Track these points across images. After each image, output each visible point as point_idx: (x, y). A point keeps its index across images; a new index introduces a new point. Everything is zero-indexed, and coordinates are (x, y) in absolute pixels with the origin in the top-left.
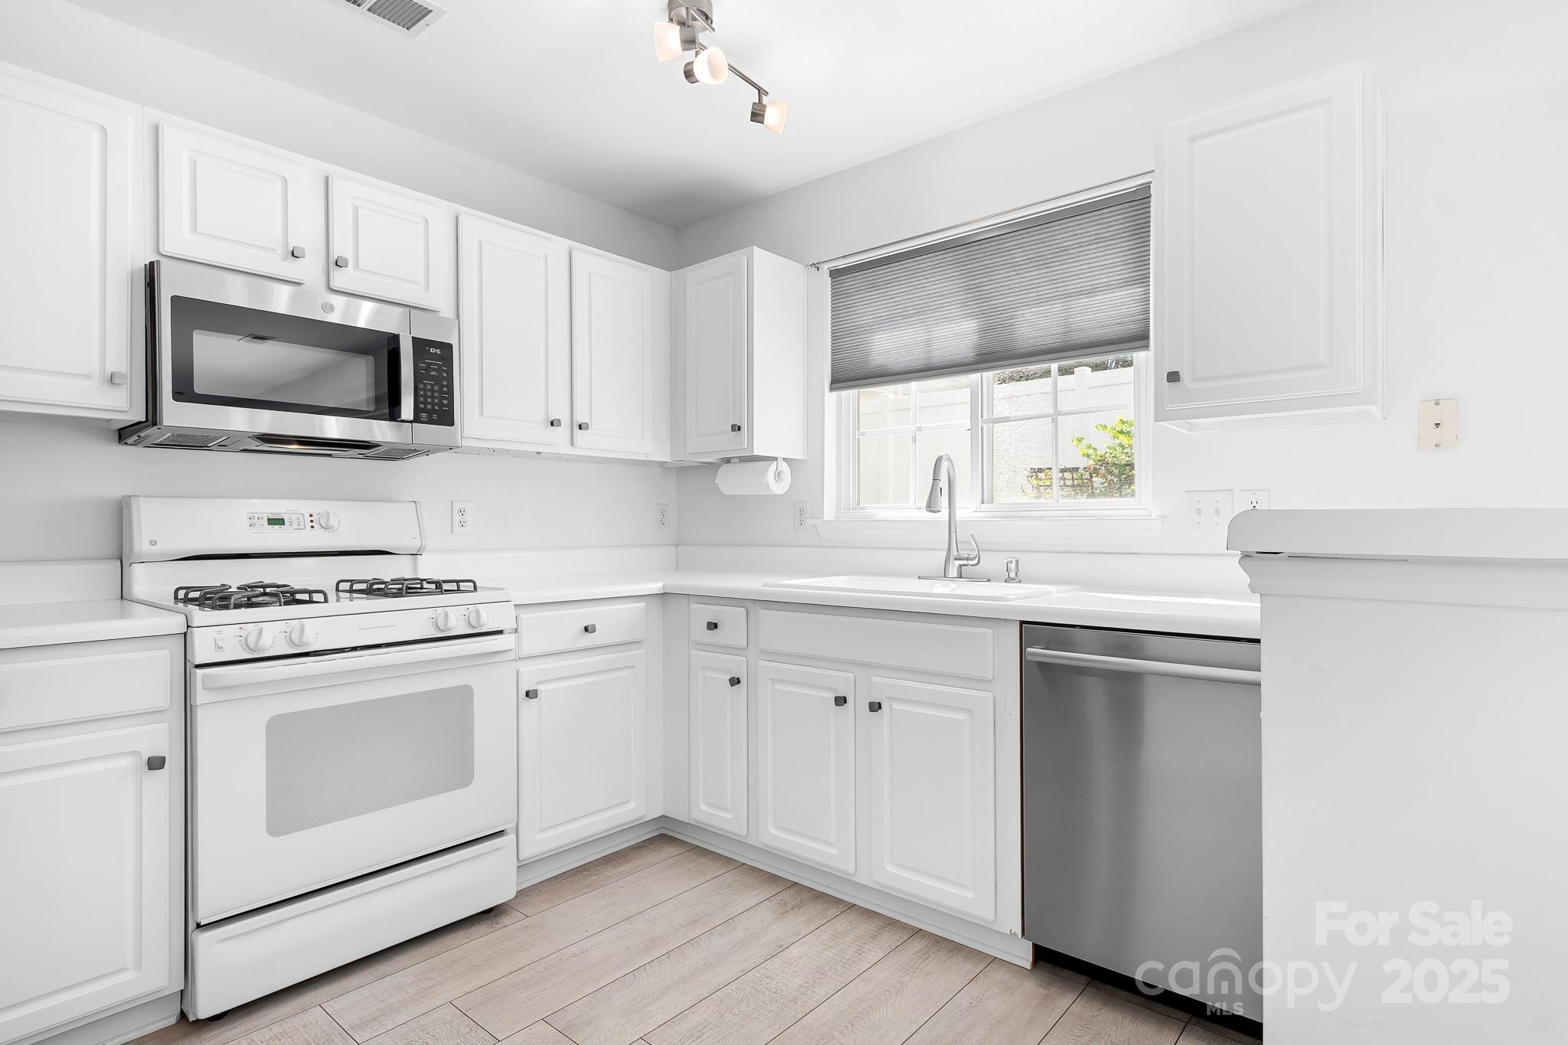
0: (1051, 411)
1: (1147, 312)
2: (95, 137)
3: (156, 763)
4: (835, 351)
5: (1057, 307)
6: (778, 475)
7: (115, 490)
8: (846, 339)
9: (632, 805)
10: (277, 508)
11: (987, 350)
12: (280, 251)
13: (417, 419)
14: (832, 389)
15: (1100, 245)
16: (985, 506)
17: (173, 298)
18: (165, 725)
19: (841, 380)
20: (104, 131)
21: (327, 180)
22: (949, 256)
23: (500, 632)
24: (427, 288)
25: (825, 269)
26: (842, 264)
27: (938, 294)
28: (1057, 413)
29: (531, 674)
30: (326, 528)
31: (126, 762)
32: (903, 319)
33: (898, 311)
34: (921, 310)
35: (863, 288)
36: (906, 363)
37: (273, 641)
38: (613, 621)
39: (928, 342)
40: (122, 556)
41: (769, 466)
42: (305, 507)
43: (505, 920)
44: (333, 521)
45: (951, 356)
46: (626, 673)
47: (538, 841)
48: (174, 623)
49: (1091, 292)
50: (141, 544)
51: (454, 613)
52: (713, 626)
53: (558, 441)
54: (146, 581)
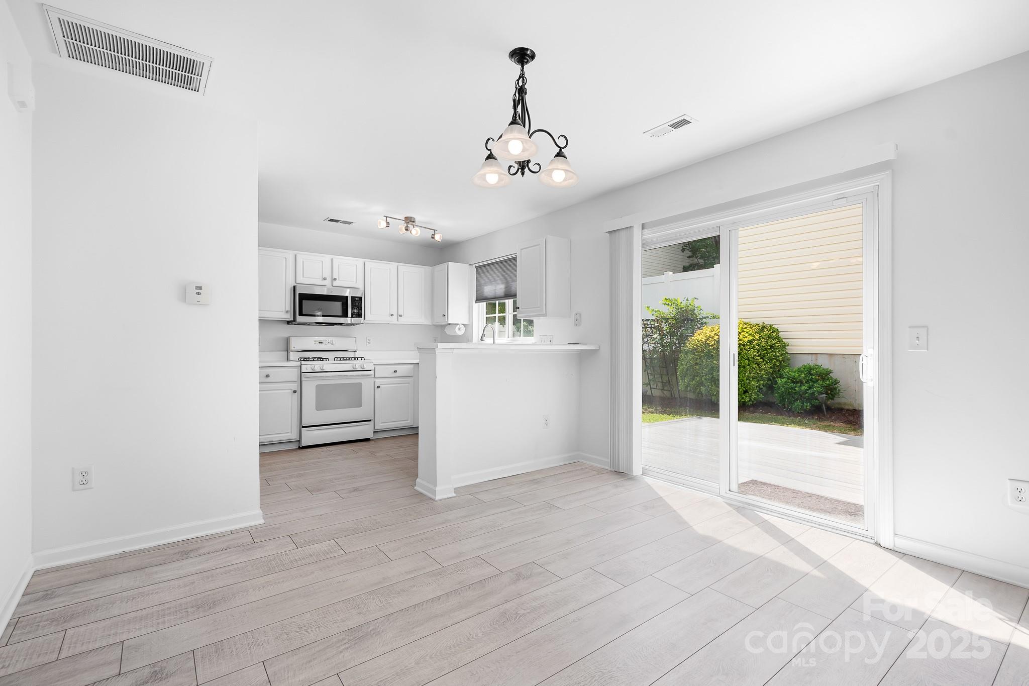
2: (284, 260)
3: (295, 392)
4: (476, 290)
6: (459, 329)
7: (286, 335)
8: (479, 287)
9: (409, 421)
10: (321, 339)
11: (506, 294)
12: (321, 278)
13: (352, 317)
14: (476, 302)
16: (509, 339)
17: (299, 294)
18: (296, 385)
19: (477, 299)
20: (286, 259)
21: (332, 259)
23: (370, 370)
24: (356, 282)
25: (474, 266)
26: (478, 265)
27: (498, 276)
29: (378, 382)
30: (332, 344)
31: (289, 391)
35: (482, 273)
37: (317, 368)
38: (402, 370)
40: (287, 350)
41: (456, 326)
42: (327, 339)
43: (370, 442)
44: (334, 343)
45: (500, 294)
46: (407, 384)
47: (380, 426)
48: (298, 364)
50: (292, 348)
51: (358, 365)
53: (394, 320)
54: (293, 356)
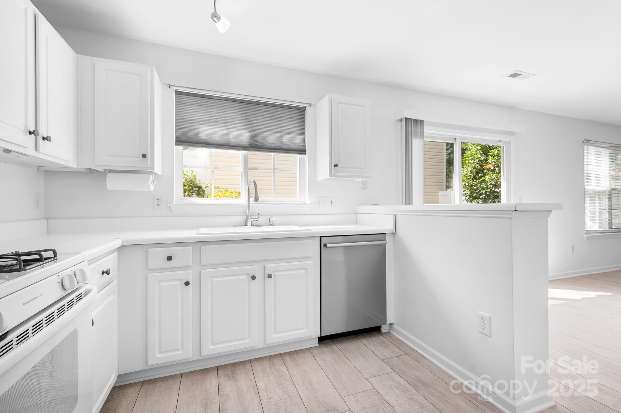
0: (273, 169)
1: (305, 144)
4: (177, 128)
5: (279, 135)
8: (185, 124)
11: (253, 144)
14: (176, 144)
15: (291, 120)
19: (180, 141)
22: (238, 105)
25: (173, 89)
26: (182, 90)
27: (233, 118)
28: (275, 169)
32: (216, 123)
33: (213, 119)
34: (225, 122)
35: (194, 104)
36: (218, 141)
39: (228, 135)
45: (239, 142)
49: (289, 133)
52: (169, 258)
